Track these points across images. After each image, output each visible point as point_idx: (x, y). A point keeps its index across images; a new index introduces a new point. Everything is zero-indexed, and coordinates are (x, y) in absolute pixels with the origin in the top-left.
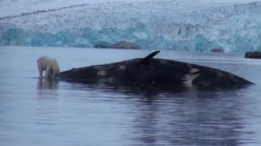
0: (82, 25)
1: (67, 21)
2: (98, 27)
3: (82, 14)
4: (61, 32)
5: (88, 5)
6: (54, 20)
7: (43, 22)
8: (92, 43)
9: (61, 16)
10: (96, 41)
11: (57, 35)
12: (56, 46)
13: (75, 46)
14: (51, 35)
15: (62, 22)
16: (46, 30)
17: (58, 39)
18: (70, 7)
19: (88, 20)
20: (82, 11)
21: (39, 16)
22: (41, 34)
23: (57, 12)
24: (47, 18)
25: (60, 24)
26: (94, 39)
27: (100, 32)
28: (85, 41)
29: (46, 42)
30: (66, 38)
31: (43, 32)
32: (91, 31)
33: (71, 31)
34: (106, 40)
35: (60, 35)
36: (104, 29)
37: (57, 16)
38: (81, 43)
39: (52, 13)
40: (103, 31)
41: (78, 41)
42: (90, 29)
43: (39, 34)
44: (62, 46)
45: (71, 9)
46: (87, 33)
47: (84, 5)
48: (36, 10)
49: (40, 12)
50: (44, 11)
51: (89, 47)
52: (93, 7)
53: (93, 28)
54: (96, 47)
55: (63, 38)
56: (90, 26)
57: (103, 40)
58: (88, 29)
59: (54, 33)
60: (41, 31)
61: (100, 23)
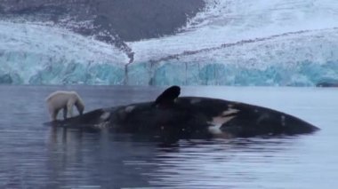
1: (280, 53)
2: (320, 60)
3: (299, 44)
4: (272, 68)
5: (308, 31)
6: (263, 53)
7: (250, 56)
8: (313, 81)
9: (272, 47)
11: (266, 71)
14: (259, 71)
15: (273, 53)
16: (253, 65)
17: (269, 77)
20: (299, 40)
21: (244, 47)
22: (247, 71)
24: (254, 49)
25: (271, 57)
27: (323, 66)
28: (304, 79)
29: (252, 81)
30: (278, 75)
31: (249, 67)
32: (311, 65)
33: (285, 66)
34: (332, 77)
35: (271, 71)
36: (329, 62)
37: (267, 47)
38: (298, 81)
39: (261, 43)
40: (329, 65)
41: (294, 78)
42: (311, 62)
43: (244, 71)
46: (306, 68)
47: (302, 32)
48: (240, 40)
49: (246, 42)
50: (250, 41)
51: (309, 85)
52: (314, 33)
53: (315, 61)
54: (318, 85)
55: (274, 75)
56: (309, 58)
57: (327, 76)
59: (264, 69)
60: (247, 67)
61: (323, 55)
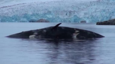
0: (23, 12)
1: (17, 11)
2: (31, 13)
3: (23, 8)
4: (14, 16)
5: (26, 3)
6: (11, 10)
7: (6, 12)
8: (28, 20)
9: (14, 9)
10: (30, 19)
11: (12, 17)
12: (12, 22)
13: (21, 22)
14: (10, 17)
15: (14, 11)
16: (7, 15)
17: (13, 19)
18: (18, 4)
19: (26, 10)
20: (23, 6)
21: (4, 9)
22: (6, 17)
23: (12, 7)
24: (8, 10)
25: (14, 12)
26: (29, 18)
27: (31, 15)
28: (25, 20)
29: (7, 20)
30: (16, 18)
31: (6, 16)
32: (27, 15)
33: (18, 15)
34: (34, 19)
35: (14, 17)
36: (33, 14)
37: (12, 9)
38: (23, 20)
39: (10, 7)
40: (33, 15)
41: (22, 19)
42: (27, 14)
43: (4, 17)
44: (14, 22)
45: (18, 6)
46: (25, 16)
47: (24, 4)
48: (2, 6)
49: (5, 7)
50: (6, 7)
51: (27, 22)
52: (28, 4)
53: (28, 13)
54: (30, 22)
55: (15, 18)
56: (27, 13)
57: (32, 19)
58: (26, 14)
59: (11, 16)
60: (5, 16)
61: (31, 11)
